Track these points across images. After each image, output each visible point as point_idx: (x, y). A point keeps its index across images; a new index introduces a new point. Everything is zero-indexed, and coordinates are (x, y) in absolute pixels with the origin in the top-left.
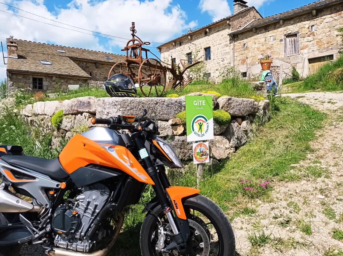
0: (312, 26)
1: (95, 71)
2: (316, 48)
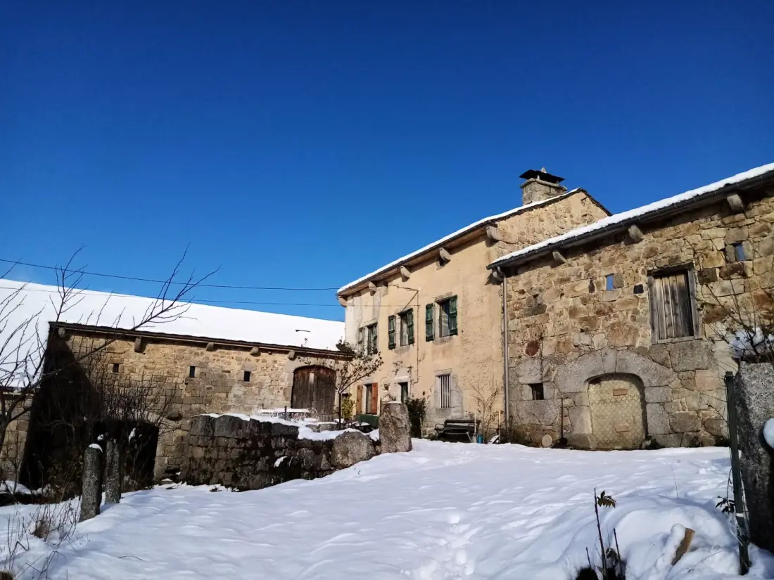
0: (735, 246)
1: (131, 360)
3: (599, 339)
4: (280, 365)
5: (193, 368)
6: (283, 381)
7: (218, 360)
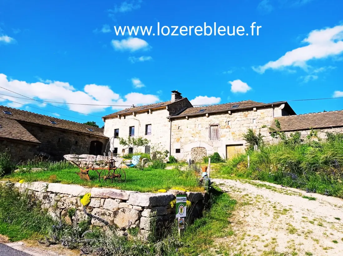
0: (228, 121)
1: (40, 135)
2: (231, 137)
3: (196, 139)
4: (87, 140)
5: (59, 139)
6: (87, 145)
7: (67, 137)
